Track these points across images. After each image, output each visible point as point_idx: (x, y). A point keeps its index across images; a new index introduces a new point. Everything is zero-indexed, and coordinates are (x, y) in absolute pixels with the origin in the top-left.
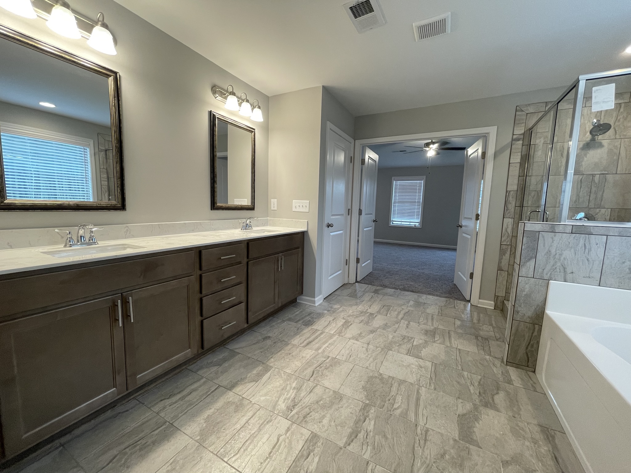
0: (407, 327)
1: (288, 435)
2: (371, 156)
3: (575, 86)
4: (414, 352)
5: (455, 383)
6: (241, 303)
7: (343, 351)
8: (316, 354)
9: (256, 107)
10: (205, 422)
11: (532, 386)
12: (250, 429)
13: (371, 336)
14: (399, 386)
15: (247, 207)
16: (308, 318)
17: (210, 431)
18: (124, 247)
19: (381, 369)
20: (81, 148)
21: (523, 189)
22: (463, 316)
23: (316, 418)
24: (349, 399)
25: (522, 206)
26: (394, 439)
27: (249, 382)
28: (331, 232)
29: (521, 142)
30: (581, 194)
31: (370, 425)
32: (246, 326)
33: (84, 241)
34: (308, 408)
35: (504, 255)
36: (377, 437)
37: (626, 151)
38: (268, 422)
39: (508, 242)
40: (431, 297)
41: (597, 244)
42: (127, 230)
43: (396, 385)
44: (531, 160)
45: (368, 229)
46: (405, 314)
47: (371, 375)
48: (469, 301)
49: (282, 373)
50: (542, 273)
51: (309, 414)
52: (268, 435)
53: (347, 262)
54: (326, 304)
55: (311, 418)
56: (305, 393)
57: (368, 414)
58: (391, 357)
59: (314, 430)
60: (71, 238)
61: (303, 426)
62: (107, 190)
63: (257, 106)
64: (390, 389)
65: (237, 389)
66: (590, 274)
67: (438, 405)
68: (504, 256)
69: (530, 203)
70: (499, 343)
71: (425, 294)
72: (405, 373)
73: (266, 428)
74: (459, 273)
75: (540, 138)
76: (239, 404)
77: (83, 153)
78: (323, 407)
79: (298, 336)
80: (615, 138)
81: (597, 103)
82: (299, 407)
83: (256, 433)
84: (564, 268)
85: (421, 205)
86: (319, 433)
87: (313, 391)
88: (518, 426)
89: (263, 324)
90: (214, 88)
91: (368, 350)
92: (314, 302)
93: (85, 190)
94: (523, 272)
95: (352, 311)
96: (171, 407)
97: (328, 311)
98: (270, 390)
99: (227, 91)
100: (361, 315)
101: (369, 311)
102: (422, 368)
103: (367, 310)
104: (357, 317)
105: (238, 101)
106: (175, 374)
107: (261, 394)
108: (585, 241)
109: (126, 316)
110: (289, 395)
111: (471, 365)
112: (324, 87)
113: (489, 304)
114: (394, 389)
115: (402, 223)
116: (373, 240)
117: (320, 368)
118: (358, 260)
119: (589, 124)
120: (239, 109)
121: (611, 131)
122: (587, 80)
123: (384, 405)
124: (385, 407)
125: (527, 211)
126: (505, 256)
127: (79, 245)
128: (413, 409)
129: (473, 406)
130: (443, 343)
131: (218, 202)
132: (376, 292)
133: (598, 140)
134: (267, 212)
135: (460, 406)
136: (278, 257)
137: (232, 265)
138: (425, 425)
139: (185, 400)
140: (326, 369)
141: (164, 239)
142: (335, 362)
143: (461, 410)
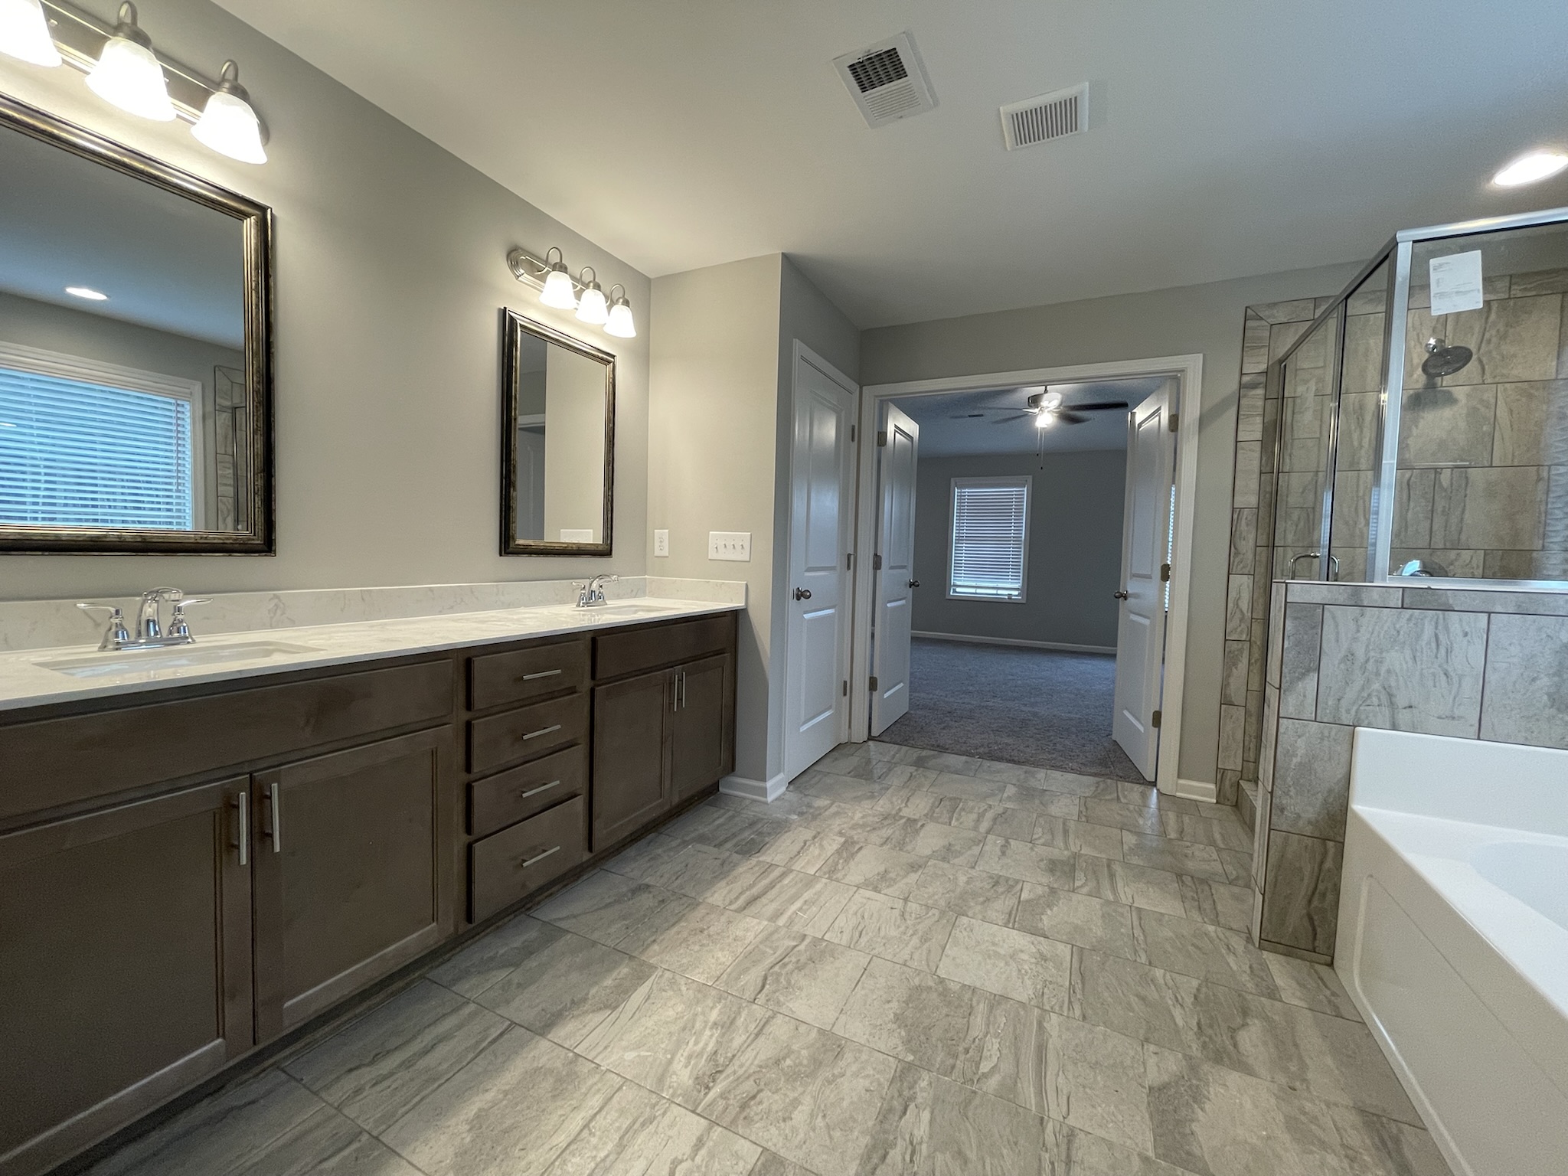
0: (1003, 853)
1: (698, 1159)
2: (901, 426)
3: (1388, 255)
4: (1024, 918)
5: (1133, 999)
6: (574, 796)
7: (841, 922)
8: (771, 929)
9: (618, 300)
10: (470, 1130)
11: (1330, 1001)
12: (595, 1147)
13: (913, 877)
14: (991, 1012)
15: (593, 548)
16: (747, 835)
17: (484, 1157)
18: (267, 649)
19: (941, 966)
20: (170, 404)
21: (1271, 504)
22: (1141, 822)
23: (775, 1107)
24: (860, 1052)
25: (1272, 546)
26: (984, 1162)
27: (594, 1011)
28: (806, 612)
29: (1260, 392)
30: (1410, 515)
31: (919, 1124)
32: (586, 856)
33: (156, 633)
34: (752, 1079)
35: (1235, 665)
36: (939, 1157)
37: (1511, 411)
38: (643, 1125)
39: (1241, 632)
40: (1057, 774)
41: (1466, 634)
42: (276, 605)
43: (981, 1008)
44: (1288, 436)
45: (897, 604)
46: (995, 819)
47: (917, 981)
48: (1154, 784)
49: (683, 983)
50: (1337, 708)
51: (754, 1097)
52: (645, 1162)
53: (846, 689)
54: (793, 797)
55: (760, 1107)
56: (744, 1037)
57: (911, 1092)
58: (965, 933)
59: (770, 1144)
60: (120, 626)
61: (741, 1133)
62: (231, 507)
63: (621, 300)
64: (968, 1022)
65: (560, 1033)
66: (1455, 710)
67: (1093, 1061)
68: (1234, 670)
69: (1290, 537)
70: (1236, 890)
71: (1042, 766)
72: (1004, 976)
73: (639, 1141)
74: (1126, 713)
75: (1306, 382)
76: (564, 1073)
77: (174, 415)
78: (794, 1076)
79: (723, 883)
80: (1481, 382)
81: (1441, 295)
82: (728, 1076)
83: (612, 1157)
84: (1390, 696)
85: (1022, 546)
86: (782, 1153)
87: (764, 1031)
88: (1305, 1113)
89: (631, 852)
90: (513, 254)
91: (907, 916)
92: (764, 792)
93: (174, 507)
94: (1290, 705)
95: (861, 815)
96: (378, 1088)
97: (801, 814)
98: (650, 1031)
99: (546, 262)
100: (886, 823)
101: (906, 812)
102: (1046, 960)
103: (900, 810)
104: (874, 829)
105: (575, 287)
106: (393, 994)
107: (624, 1043)
108: (1436, 628)
109: (261, 835)
110: (701, 1045)
111: (1170, 950)
112: (785, 256)
113: (1203, 791)
114: (978, 1021)
115: (979, 591)
116: (908, 632)
117: (780, 968)
118: (873, 684)
119: (1418, 349)
120: (576, 306)
121: (1472, 365)
122: (1414, 242)
123: (953, 1067)
124: (956, 1071)
125: (1286, 558)
126: (1236, 668)
127: (142, 644)
128: (1031, 1074)
129: (1184, 1063)
130: (1095, 893)
131: (517, 535)
132: (919, 763)
133: (1442, 386)
134: (643, 562)
135: (1152, 1061)
136: (670, 678)
137: (552, 696)
138: (1064, 1118)
139: (417, 1067)
140: (799, 969)
141: (375, 628)
142: (820, 952)
143: (1154, 1076)
